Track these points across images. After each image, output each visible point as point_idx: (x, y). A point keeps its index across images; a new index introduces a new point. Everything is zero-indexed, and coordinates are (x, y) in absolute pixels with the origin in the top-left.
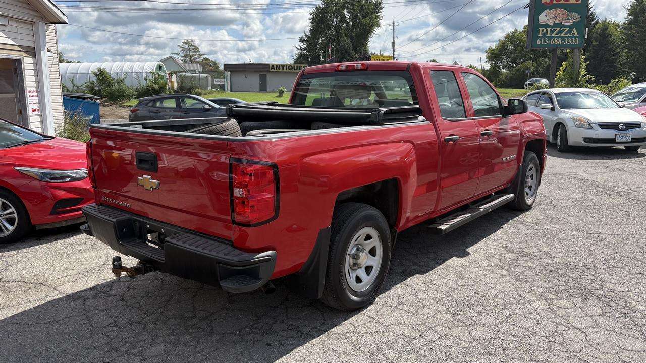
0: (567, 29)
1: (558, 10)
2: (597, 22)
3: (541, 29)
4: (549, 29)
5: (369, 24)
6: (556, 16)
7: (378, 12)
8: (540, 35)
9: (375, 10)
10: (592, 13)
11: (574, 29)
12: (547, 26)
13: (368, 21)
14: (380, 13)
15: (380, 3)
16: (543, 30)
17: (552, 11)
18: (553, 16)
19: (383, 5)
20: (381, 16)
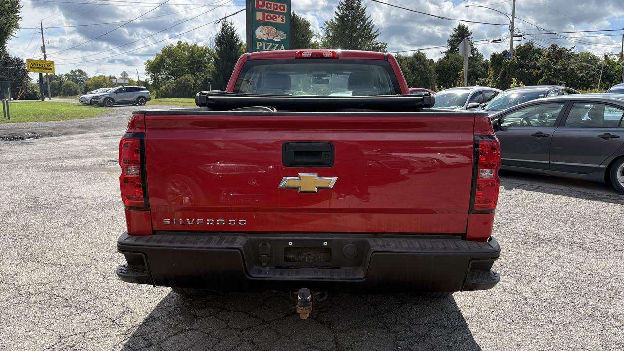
0: (278, 45)
1: (269, 27)
2: (241, 44)
3: (258, 43)
4: (264, 44)
5: (6, 24)
6: (269, 33)
7: (16, 12)
8: (258, 48)
9: (12, 8)
10: (236, 36)
11: (282, 46)
12: (262, 40)
13: (5, 21)
14: (18, 14)
15: (17, 2)
16: (260, 44)
17: (265, 28)
18: (266, 32)
19: (21, 4)
20: (19, 16)
